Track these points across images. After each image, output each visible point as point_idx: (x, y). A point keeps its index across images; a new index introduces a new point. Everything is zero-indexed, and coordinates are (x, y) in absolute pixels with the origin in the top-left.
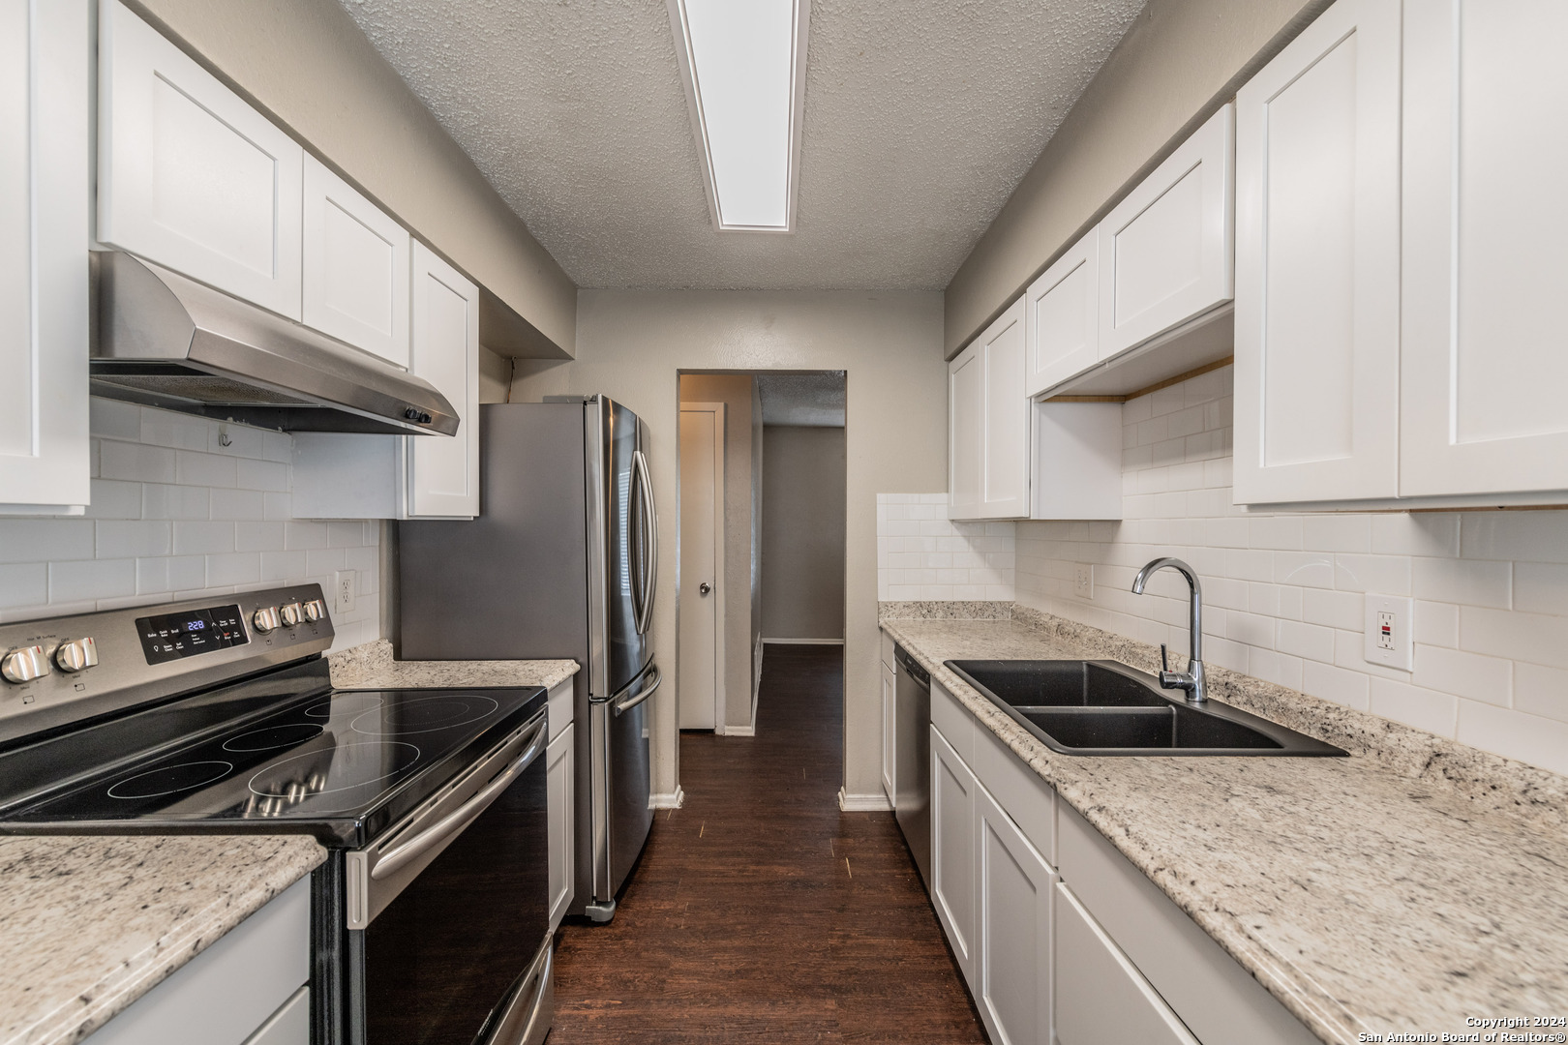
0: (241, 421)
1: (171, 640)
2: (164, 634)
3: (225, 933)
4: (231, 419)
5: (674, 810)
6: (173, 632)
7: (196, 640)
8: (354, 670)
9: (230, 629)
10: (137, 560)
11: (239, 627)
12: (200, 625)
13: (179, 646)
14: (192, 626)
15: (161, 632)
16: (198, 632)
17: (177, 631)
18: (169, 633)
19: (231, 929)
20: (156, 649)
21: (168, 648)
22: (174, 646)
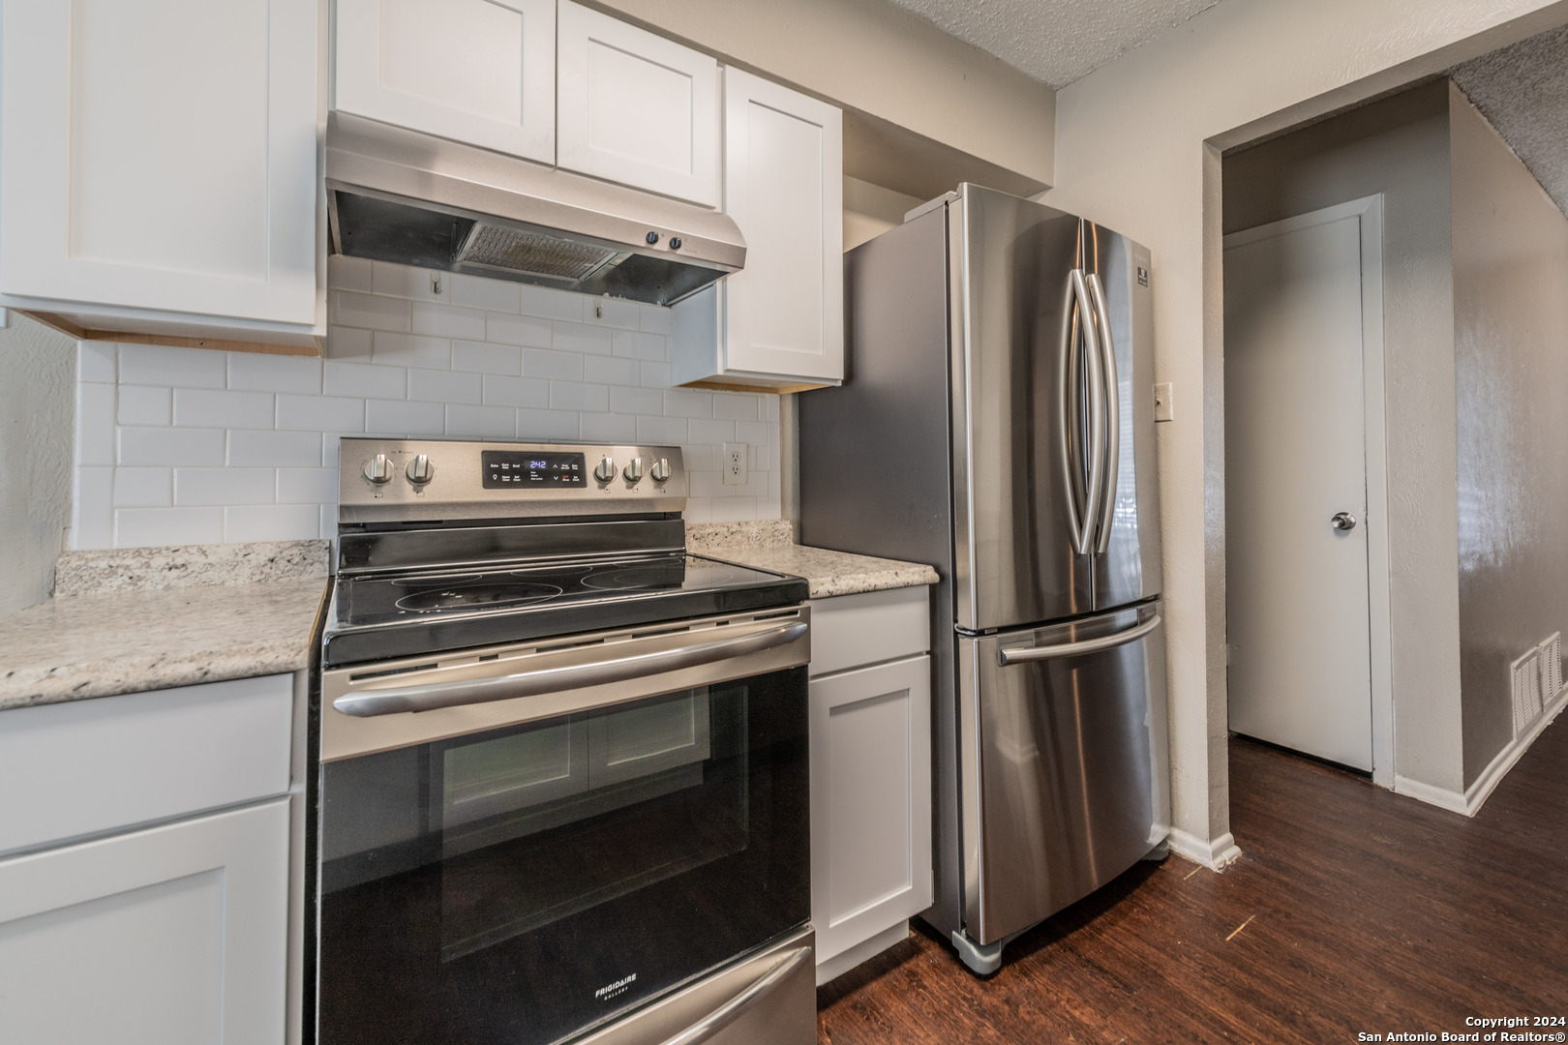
0: (617, 296)
1: (512, 472)
2: (505, 466)
3: (124, 693)
4: (607, 294)
5: (1206, 870)
6: (514, 466)
7: (534, 476)
8: (739, 543)
9: (571, 473)
10: (517, 410)
11: (581, 473)
12: (542, 465)
13: (517, 478)
14: (534, 464)
15: (503, 465)
16: (539, 471)
17: (518, 466)
18: (511, 466)
19: (135, 691)
20: (495, 477)
21: (505, 478)
22: (512, 478)
